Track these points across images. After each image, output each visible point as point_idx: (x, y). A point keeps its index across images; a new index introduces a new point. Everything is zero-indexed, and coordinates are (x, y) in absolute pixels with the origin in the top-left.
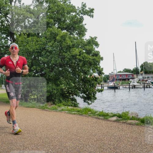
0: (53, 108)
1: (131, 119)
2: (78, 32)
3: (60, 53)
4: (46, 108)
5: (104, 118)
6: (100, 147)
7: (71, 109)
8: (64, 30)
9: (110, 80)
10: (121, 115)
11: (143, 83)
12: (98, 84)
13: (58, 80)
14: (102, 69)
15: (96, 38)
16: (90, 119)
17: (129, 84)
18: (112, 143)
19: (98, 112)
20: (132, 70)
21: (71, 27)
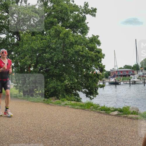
0: (57, 103)
1: (132, 114)
2: (81, 30)
3: (63, 50)
4: (51, 103)
5: (106, 113)
6: (102, 140)
7: (74, 104)
8: (67, 28)
9: (111, 76)
10: (122, 109)
11: (143, 79)
12: (100, 80)
13: (61, 76)
14: (104, 66)
15: (98, 36)
16: (92, 113)
17: (130, 79)
18: (114, 136)
19: (100, 106)
20: (132, 66)
21: (74, 26)
